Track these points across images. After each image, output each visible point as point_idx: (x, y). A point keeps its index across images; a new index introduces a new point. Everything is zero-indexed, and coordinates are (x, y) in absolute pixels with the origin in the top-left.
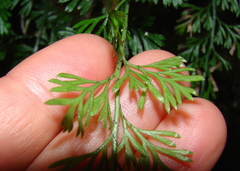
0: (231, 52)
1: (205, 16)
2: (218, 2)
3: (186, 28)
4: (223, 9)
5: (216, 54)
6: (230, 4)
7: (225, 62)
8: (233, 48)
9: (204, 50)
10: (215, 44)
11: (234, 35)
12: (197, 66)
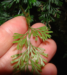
0: (55, 16)
1: (47, 5)
2: (51, 1)
3: (41, 9)
4: (52, 3)
5: (50, 17)
6: (54, 1)
7: (53, 19)
8: (56, 15)
9: (46, 16)
10: (50, 14)
11: (56, 11)
12: (44, 21)
